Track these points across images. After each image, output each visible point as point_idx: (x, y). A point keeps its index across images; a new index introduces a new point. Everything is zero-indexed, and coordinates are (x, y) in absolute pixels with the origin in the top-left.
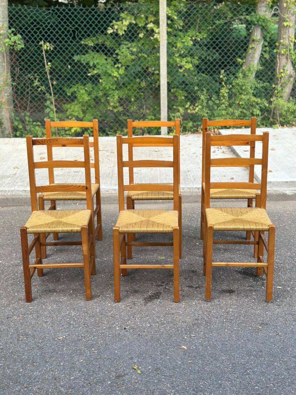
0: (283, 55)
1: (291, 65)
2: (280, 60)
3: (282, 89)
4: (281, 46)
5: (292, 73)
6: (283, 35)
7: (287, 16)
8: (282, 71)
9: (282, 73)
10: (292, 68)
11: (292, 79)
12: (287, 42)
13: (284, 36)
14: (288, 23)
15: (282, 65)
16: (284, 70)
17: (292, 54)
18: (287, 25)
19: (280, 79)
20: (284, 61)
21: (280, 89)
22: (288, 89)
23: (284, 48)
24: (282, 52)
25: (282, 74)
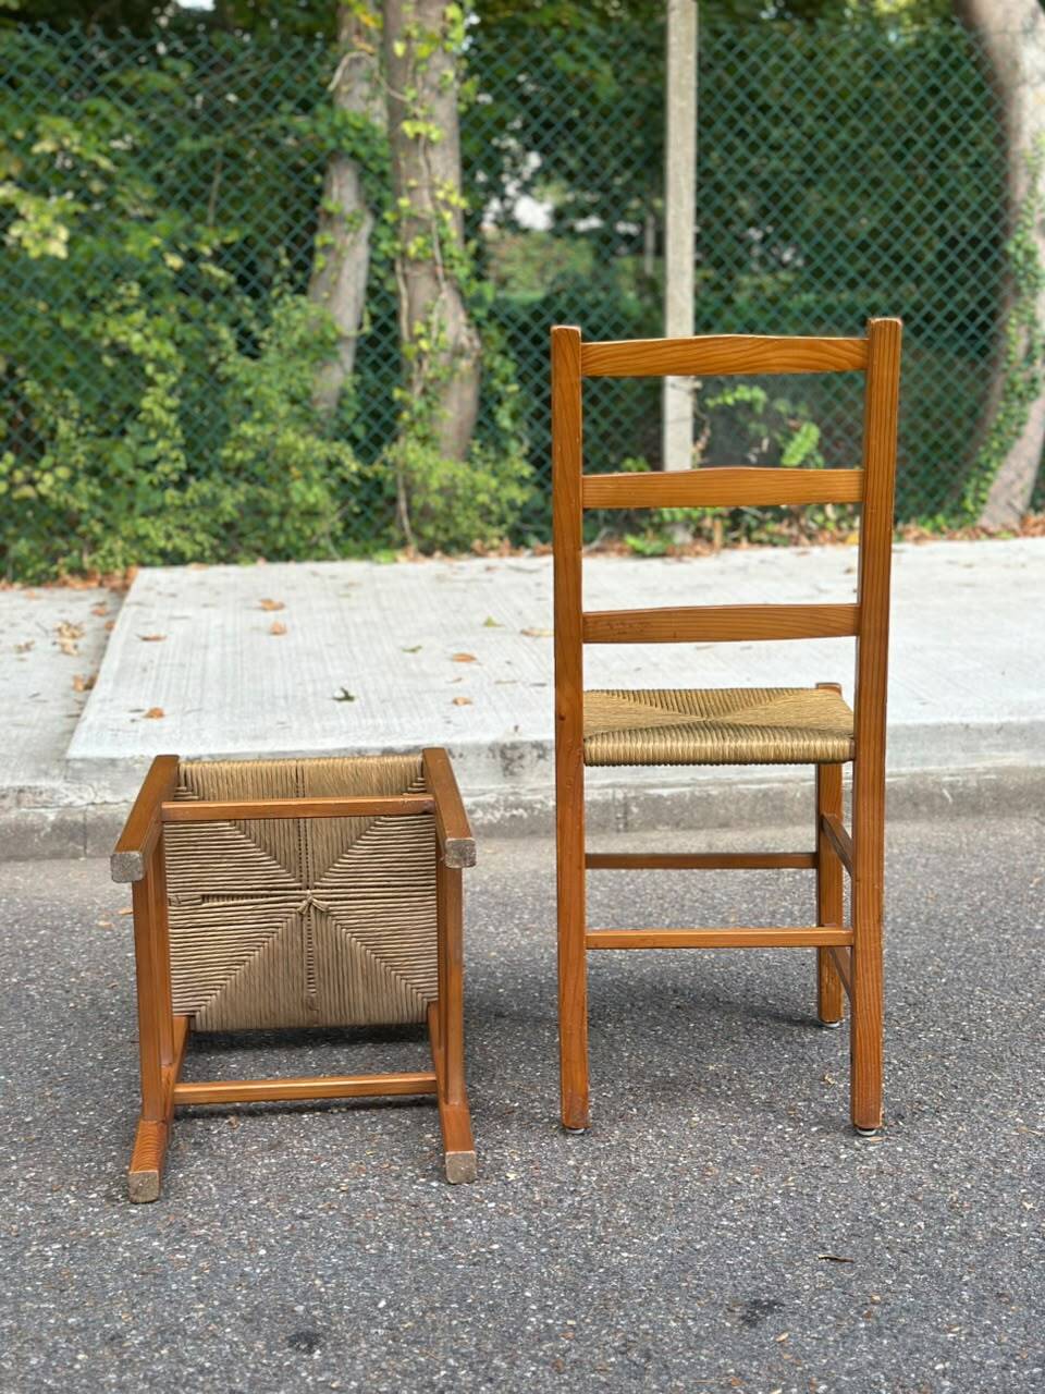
0: (417, 261)
1: (459, 306)
2: (411, 281)
3: (429, 405)
4: (404, 224)
5: (464, 340)
6: (408, 178)
7: (411, 93)
8: (419, 328)
9: (421, 336)
10: (462, 318)
11: (464, 364)
12: (429, 207)
13: (413, 183)
14: (421, 128)
15: (419, 305)
16: (428, 325)
17: (451, 256)
18: (418, 136)
19: (416, 365)
20: (424, 286)
21: (418, 404)
22: (455, 405)
23: (417, 234)
24: (412, 250)
25: (424, 344)
